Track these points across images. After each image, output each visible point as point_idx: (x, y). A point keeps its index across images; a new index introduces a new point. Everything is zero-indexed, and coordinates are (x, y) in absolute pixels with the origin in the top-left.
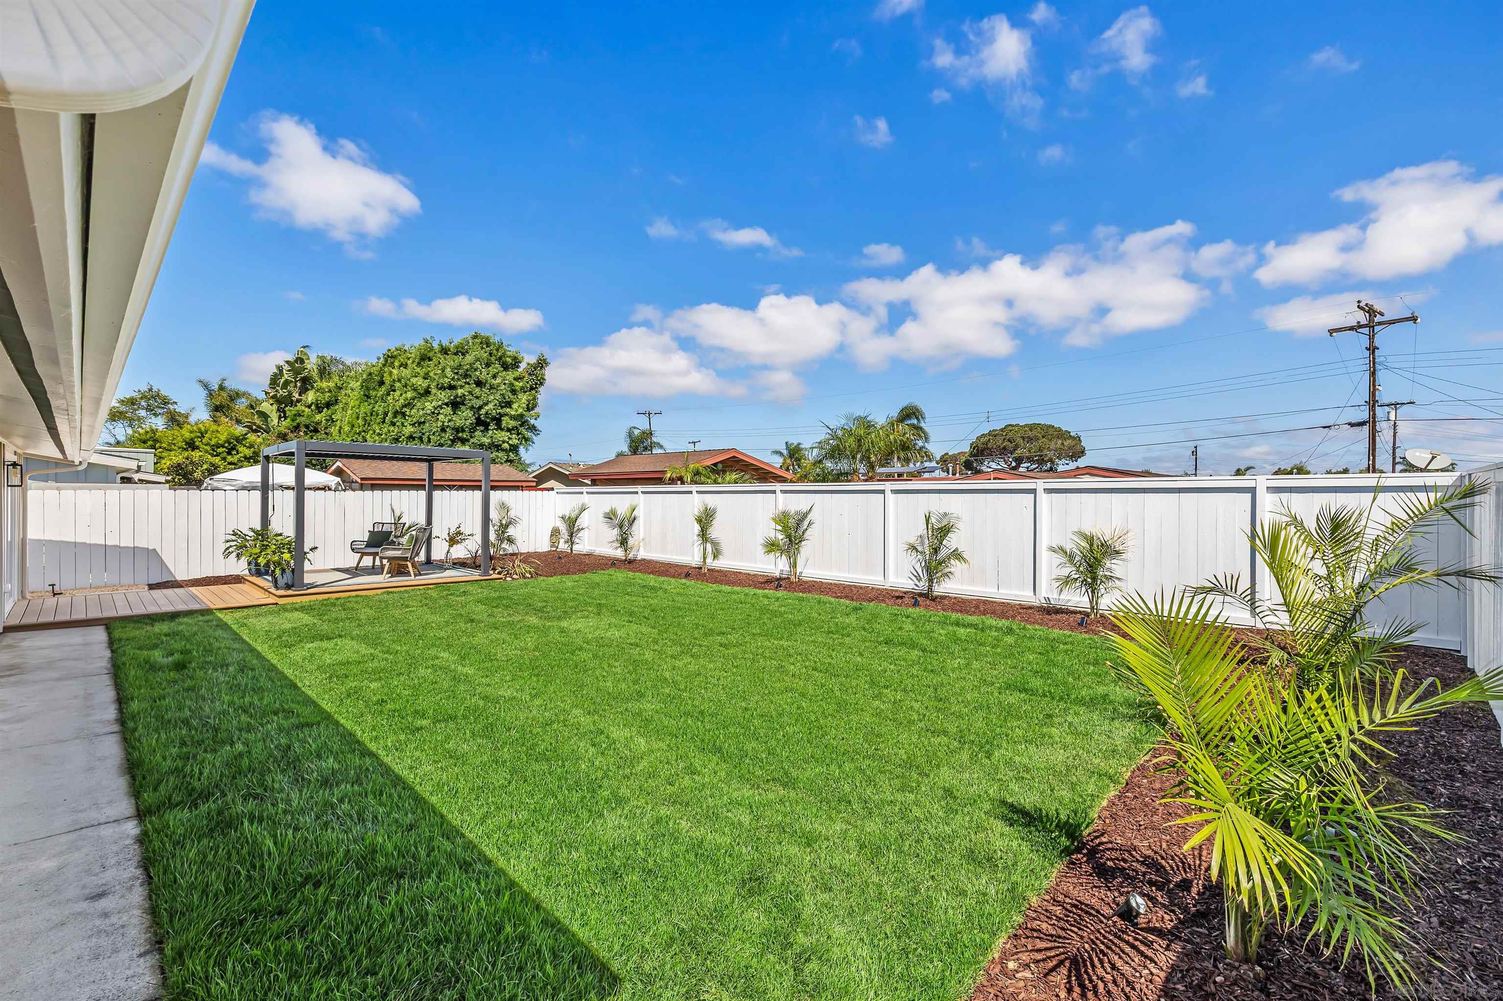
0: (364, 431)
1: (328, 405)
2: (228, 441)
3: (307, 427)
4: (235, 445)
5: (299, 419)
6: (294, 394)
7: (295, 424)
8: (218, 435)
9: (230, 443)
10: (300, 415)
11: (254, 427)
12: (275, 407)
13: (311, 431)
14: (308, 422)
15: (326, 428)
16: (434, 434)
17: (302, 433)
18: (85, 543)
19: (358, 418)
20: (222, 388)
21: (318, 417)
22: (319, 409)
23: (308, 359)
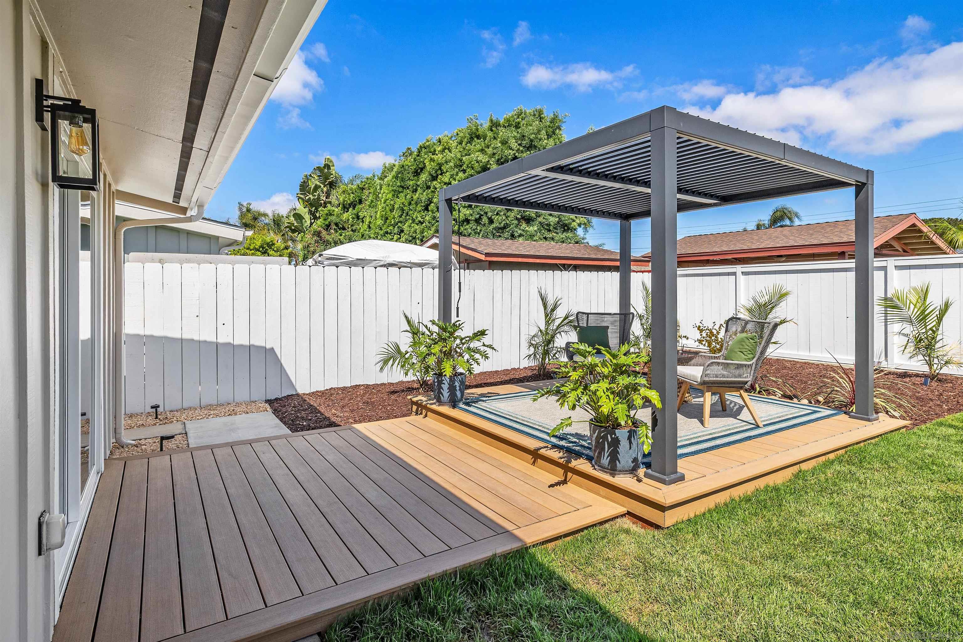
0: (401, 222)
1: (353, 205)
2: (262, 247)
3: (336, 224)
4: (267, 250)
5: (331, 218)
6: (322, 198)
7: (327, 223)
8: (255, 241)
9: (263, 248)
10: (331, 215)
11: (293, 228)
12: (307, 210)
13: (340, 229)
14: (338, 220)
15: (352, 226)
16: (497, 214)
17: (332, 231)
18: (193, 340)
19: (392, 210)
20: (249, 210)
21: (345, 216)
22: (345, 208)
23: (333, 166)
